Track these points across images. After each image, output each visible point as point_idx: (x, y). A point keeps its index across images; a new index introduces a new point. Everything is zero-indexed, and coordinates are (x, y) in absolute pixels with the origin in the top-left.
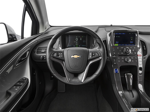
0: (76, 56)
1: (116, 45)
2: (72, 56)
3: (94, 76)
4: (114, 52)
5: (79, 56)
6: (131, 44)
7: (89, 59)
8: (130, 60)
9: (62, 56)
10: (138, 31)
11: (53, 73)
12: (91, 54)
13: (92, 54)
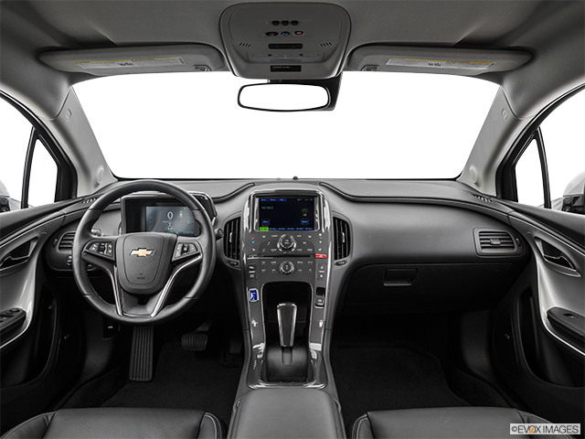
0: (142, 253)
1: (263, 229)
2: (134, 252)
3: (184, 301)
4: (254, 246)
5: (149, 252)
6: (304, 227)
7: (173, 259)
8: (293, 268)
9: (110, 251)
10: (320, 193)
11: (85, 293)
12: (179, 247)
13: (183, 247)
